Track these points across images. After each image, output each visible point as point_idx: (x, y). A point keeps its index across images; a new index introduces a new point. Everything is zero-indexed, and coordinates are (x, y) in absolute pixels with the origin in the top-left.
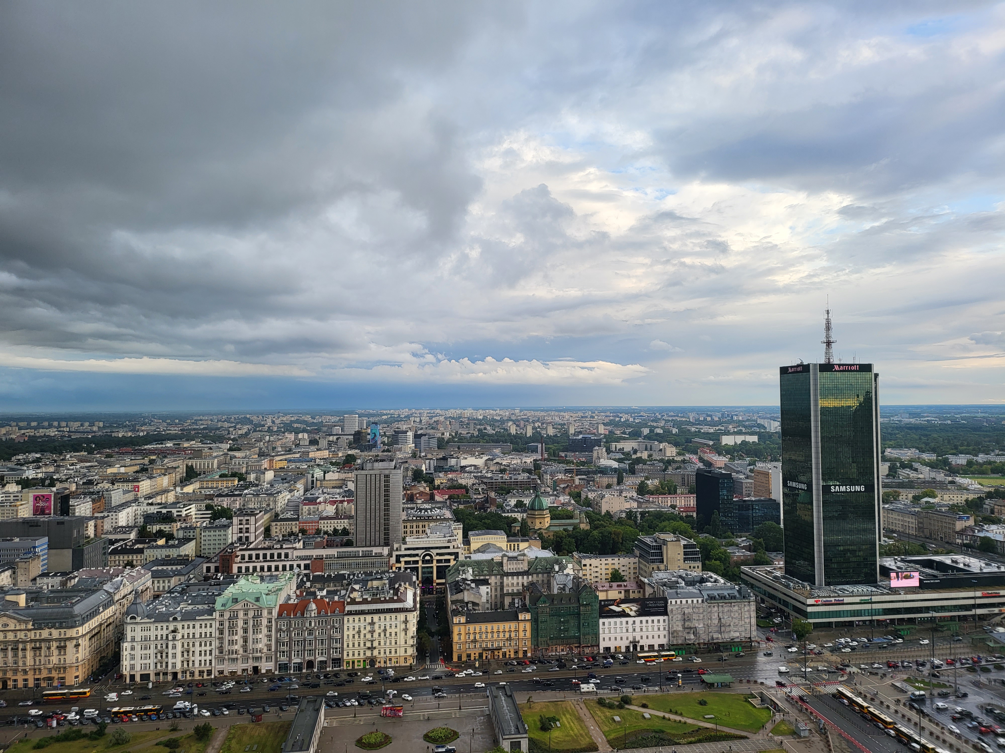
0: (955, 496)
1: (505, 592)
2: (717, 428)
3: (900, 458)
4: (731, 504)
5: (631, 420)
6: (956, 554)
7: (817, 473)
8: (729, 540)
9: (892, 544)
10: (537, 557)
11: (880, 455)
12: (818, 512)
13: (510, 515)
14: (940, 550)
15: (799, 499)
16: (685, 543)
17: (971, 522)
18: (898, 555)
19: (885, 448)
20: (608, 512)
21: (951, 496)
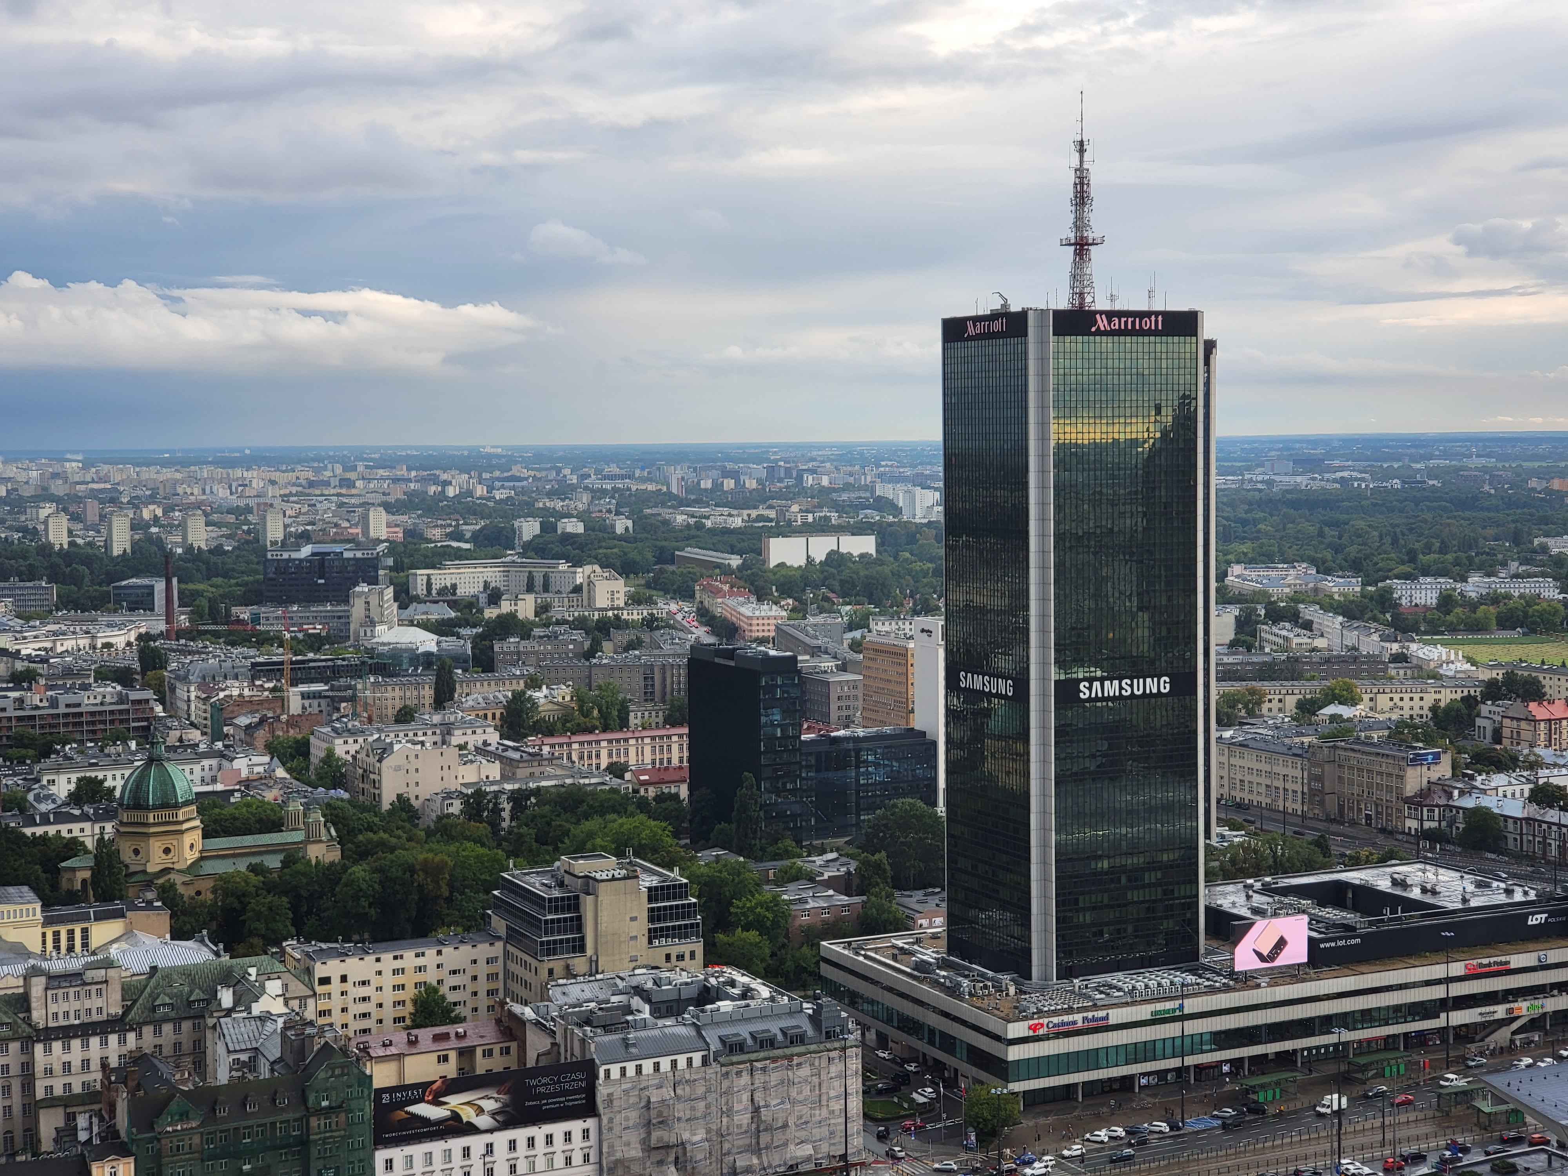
0: (1406, 697)
1: (40, 1094)
2: (754, 513)
3: (1265, 594)
4: (794, 750)
5: (480, 491)
6: (1405, 860)
7: (1044, 647)
8: (787, 863)
9: (1241, 844)
10: (154, 969)
11: (1213, 585)
12: (1044, 761)
13: (52, 830)
14: (1364, 853)
15: (991, 724)
16: (654, 881)
17: (1443, 770)
18: (1256, 875)
19: (1229, 563)
20: (402, 803)
21: (1396, 697)
